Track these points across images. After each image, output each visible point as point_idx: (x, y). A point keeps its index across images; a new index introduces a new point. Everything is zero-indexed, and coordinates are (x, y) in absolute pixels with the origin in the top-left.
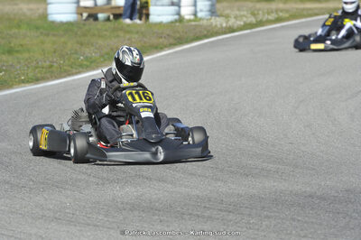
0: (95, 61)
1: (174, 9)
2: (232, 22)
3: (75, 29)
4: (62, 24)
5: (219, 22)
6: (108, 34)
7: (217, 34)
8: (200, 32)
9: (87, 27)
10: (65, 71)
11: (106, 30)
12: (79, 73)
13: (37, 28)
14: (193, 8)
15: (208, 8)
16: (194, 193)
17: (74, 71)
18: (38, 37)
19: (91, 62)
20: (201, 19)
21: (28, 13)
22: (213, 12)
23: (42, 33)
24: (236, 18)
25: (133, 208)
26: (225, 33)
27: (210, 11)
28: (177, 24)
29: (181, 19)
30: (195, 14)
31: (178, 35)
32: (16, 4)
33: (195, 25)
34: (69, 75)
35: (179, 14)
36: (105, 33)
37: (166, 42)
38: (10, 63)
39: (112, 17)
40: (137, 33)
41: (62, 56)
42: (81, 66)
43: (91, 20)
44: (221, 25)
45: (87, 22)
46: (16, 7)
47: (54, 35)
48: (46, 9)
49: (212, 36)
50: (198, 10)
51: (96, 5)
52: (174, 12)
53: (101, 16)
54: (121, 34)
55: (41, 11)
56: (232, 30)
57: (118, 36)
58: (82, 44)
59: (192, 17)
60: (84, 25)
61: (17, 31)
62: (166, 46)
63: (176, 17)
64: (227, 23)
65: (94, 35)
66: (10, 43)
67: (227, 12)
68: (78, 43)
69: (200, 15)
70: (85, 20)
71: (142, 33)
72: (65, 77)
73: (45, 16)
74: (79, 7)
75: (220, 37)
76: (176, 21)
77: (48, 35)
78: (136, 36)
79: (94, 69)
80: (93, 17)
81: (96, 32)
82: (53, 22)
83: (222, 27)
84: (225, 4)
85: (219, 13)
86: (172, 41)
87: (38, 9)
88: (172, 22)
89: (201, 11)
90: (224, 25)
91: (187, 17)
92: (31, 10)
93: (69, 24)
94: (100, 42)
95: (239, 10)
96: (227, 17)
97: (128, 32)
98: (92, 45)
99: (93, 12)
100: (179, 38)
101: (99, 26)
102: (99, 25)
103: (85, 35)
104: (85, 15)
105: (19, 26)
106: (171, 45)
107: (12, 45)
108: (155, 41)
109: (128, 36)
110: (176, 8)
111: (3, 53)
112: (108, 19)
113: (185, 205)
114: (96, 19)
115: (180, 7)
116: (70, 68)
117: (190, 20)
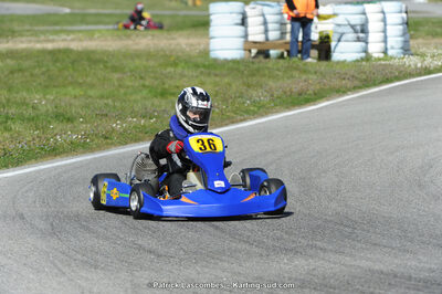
0: (263, 106)
1: (360, 45)
2: (428, 62)
3: (242, 68)
4: (226, 61)
5: (413, 62)
6: (280, 73)
7: (411, 75)
8: (391, 73)
9: (256, 66)
10: (229, 118)
11: (278, 70)
12: (244, 120)
13: (197, 66)
14: (383, 45)
15: (400, 45)
16: (377, 268)
17: (239, 117)
18: (197, 77)
19: (259, 108)
20: (391, 58)
21: (188, 49)
22: (406, 50)
23: (202, 73)
24: (433, 57)
25: (303, 285)
26: (420, 75)
27: (402, 48)
28: (364, 63)
29: (368, 58)
30: (385, 52)
31: (364, 77)
32: (173, 39)
33: (385, 65)
34: (233, 123)
35: (366, 51)
36: (277, 72)
37: (349, 84)
38: (163, 108)
39: (286, 54)
40: (316, 73)
41: (225, 100)
42: (247, 112)
43: (261, 57)
44: (416, 65)
45: (256, 60)
46: (172, 42)
47: (216, 75)
48: (208, 44)
49: (405, 78)
50: (389, 46)
51: (267, 39)
52: (360, 49)
53: (273, 52)
54: (296, 74)
55: (202, 46)
56: (427, 71)
57: (292, 77)
58: (249, 86)
59: (382, 55)
60: (253, 63)
61: (172, 70)
62: (349, 90)
63: (363, 55)
64: (422, 62)
65: (264, 75)
66: (164, 84)
67: (423, 50)
68: (244, 83)
69: (390, 52)
70: (254, 57)
71: (321, 73)
72: (227, 125)
73: (206, 52)
74: (246, 41)
75: (415, 80)
76: (362, 59)
77: (209, 74)
78: (315, 77)
79: (262, 116)
80: (264, 53)
81: (267, 72)
82: (216, 60)
83: (416, 68)
84: (420, 41)
85: (413, 51)
86: (357, 83)
87: (199, 44)
88: (357, 61)
89: (392, 48)
90: (419, 65)
91: (375, 55)
92: (192, 45)
93: (234, 61)
94: (271, 83)
95: (436, 48)
96: (423, 55)
97: (305, 72)
98: (261, 87)
99: (264, 47)
100: (365, 80)
101: (270, 65)
102: (270, 63)
103: (253, 75)
104: (254, 51)
105: (175, 64)
106: (356, 88)
107: (166, 86)
108: (336, 83)
109: (304, 77)
110: (363, 44)
111: (156, 96)
112: (281, 56)
113: (366, 282)
114: (267, 56)
115: (367, 43)
116: (232, 114)
117: (380, 59)
